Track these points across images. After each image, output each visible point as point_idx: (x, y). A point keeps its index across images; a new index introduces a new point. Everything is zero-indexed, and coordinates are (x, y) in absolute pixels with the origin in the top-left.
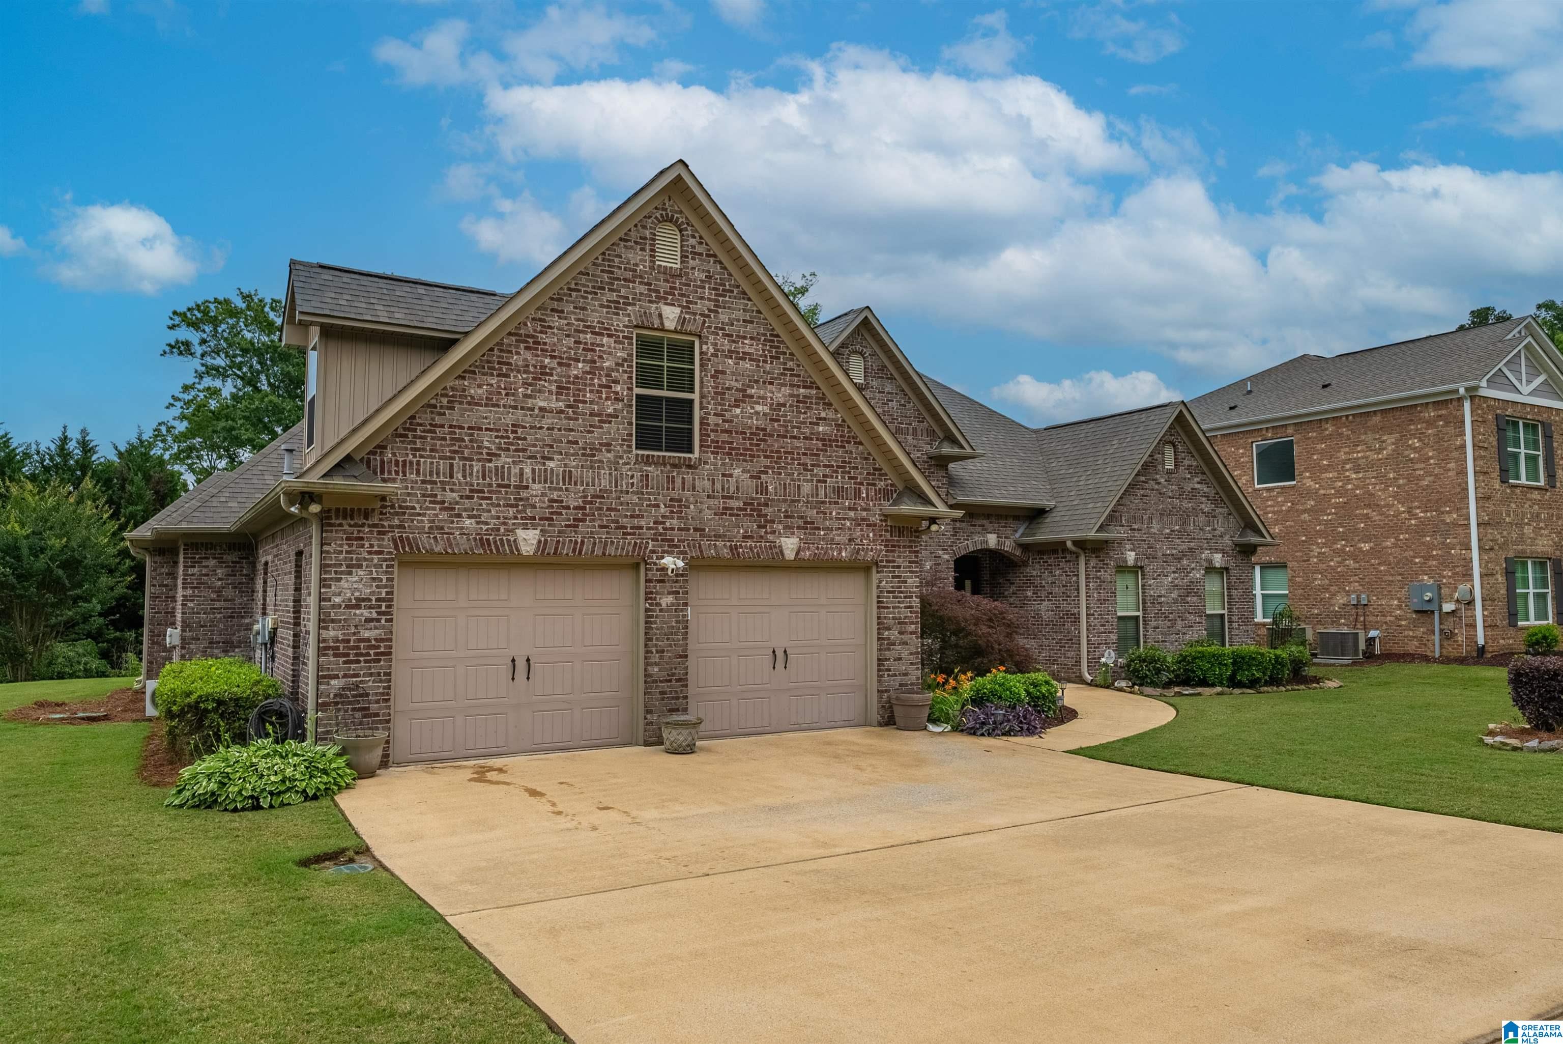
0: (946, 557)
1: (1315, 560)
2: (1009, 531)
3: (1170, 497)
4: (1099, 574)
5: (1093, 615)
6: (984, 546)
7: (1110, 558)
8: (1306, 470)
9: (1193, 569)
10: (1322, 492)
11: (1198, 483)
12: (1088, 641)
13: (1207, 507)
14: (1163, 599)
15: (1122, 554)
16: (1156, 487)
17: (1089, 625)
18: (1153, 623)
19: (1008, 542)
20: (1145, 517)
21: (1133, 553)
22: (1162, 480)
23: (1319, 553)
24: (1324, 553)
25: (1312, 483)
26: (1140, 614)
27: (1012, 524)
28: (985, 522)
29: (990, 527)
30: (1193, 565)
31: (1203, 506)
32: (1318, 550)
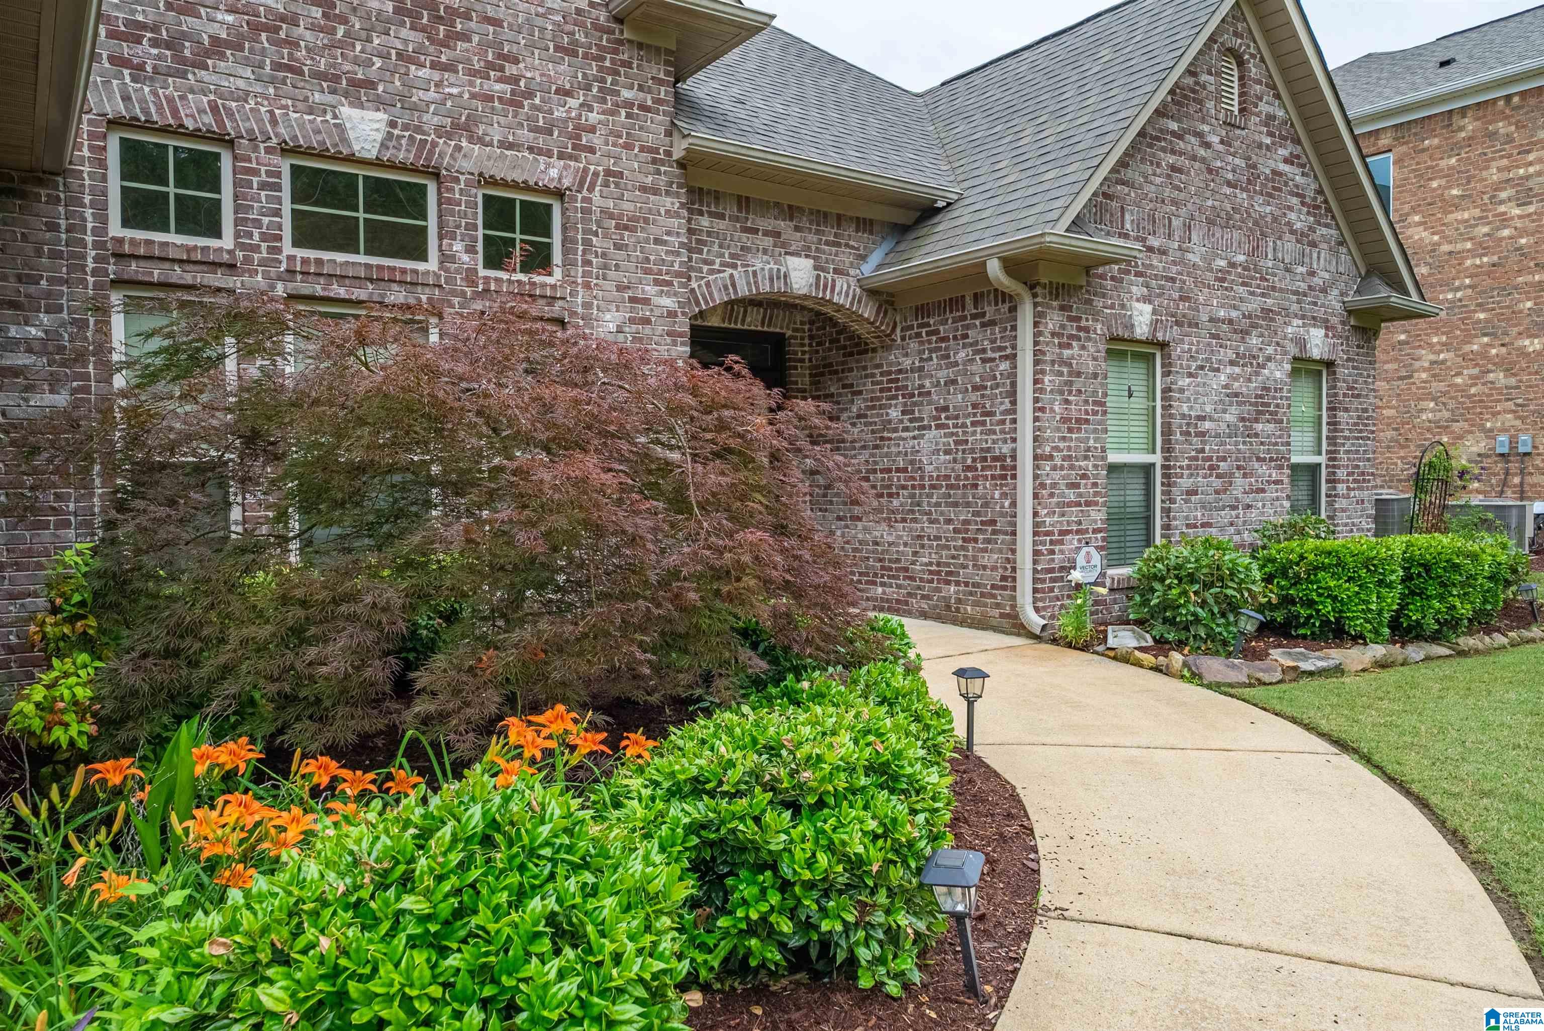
0: (668, 302)
1: (1424, 376)
2: (845, 258)
3: (1229, 184)
4: (1067, 353)
5: (1051, 457)
6: (778, 286)
7: (1096, 315)
8: (1414, 210)
9: (1269, 359)
10: (1446, 248)
11: (1286, 161)
12: (1036, 525)
13: (1299, 220)
14: (1207, 425)
15: (1123, 306)
16: (1202, 152)
17: (1039, 485)
18: (1185, 483)
19: (841, 283)
20: (1176, 222)
21: (1148, 308)
22: (1215, 139)
23: (1433, 363)
24: (1443, 362)
25: (1424, 234)
26: (1157, 459)
27: (857, 240)
28: (782, 225)
29: (795, 240)
30: (1270, 350)
31: (1293, 216)
32: (1432, 357)
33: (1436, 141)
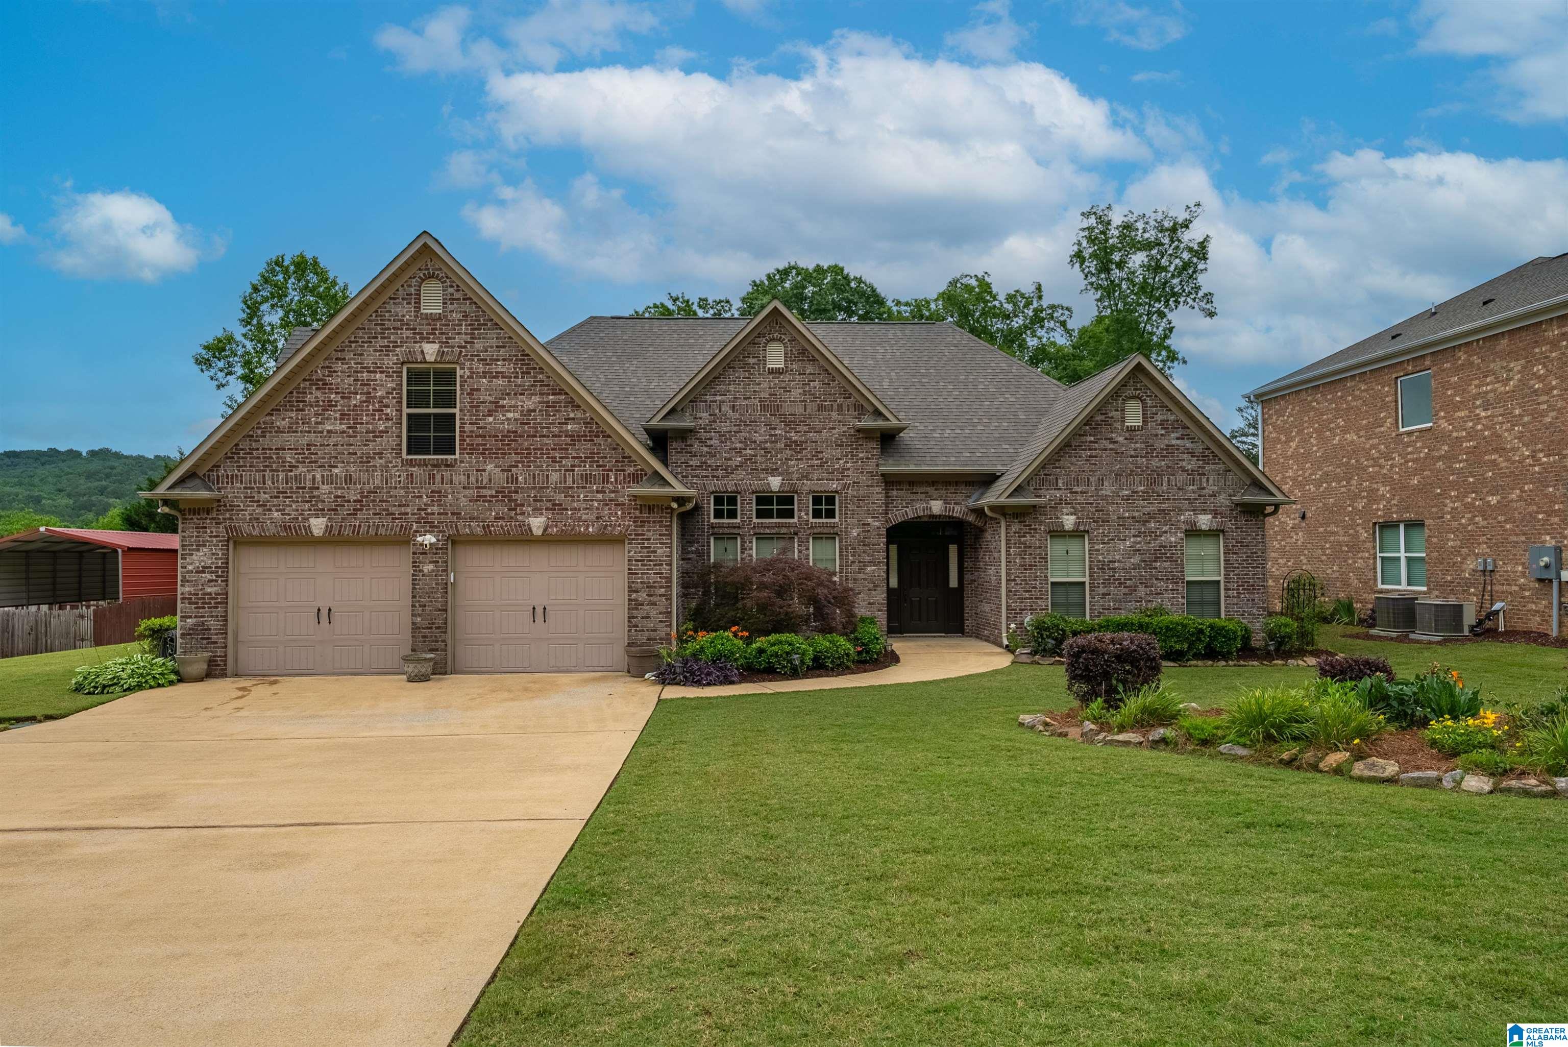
0: (877, 524)
1: (1449, 517)
2: (959, 497)
3: (1132, 456)
4: (1023, 539)
5: (1014, 580)
6: (928, 512)
7: (1041, 523)
8: (1441, 410)
9: (1166, 532)
10: (1455, 434)
11: (1178, 439)
12: (1007, 606)
13: (1190, 464)
14: (1116, 565)
15: (1058, 518)
16: (1111, 446)
17: (1009, 591)
18: (1102, 590)
19: (957, 508)
20: (1091, 479)
21: (1073, 517)
22: (1121, 439)
23: (1452, 508)
24: (1457, 508)
26: (1087, 579)
27: (965, 490)
28: (928, 489)
29: (935, 494)
30: (1165, 528)
31: (1184, 464)
32: (1451, 505)
33: (1449, 365)
